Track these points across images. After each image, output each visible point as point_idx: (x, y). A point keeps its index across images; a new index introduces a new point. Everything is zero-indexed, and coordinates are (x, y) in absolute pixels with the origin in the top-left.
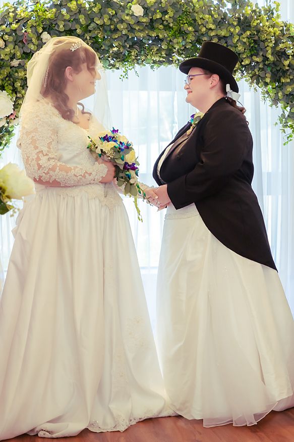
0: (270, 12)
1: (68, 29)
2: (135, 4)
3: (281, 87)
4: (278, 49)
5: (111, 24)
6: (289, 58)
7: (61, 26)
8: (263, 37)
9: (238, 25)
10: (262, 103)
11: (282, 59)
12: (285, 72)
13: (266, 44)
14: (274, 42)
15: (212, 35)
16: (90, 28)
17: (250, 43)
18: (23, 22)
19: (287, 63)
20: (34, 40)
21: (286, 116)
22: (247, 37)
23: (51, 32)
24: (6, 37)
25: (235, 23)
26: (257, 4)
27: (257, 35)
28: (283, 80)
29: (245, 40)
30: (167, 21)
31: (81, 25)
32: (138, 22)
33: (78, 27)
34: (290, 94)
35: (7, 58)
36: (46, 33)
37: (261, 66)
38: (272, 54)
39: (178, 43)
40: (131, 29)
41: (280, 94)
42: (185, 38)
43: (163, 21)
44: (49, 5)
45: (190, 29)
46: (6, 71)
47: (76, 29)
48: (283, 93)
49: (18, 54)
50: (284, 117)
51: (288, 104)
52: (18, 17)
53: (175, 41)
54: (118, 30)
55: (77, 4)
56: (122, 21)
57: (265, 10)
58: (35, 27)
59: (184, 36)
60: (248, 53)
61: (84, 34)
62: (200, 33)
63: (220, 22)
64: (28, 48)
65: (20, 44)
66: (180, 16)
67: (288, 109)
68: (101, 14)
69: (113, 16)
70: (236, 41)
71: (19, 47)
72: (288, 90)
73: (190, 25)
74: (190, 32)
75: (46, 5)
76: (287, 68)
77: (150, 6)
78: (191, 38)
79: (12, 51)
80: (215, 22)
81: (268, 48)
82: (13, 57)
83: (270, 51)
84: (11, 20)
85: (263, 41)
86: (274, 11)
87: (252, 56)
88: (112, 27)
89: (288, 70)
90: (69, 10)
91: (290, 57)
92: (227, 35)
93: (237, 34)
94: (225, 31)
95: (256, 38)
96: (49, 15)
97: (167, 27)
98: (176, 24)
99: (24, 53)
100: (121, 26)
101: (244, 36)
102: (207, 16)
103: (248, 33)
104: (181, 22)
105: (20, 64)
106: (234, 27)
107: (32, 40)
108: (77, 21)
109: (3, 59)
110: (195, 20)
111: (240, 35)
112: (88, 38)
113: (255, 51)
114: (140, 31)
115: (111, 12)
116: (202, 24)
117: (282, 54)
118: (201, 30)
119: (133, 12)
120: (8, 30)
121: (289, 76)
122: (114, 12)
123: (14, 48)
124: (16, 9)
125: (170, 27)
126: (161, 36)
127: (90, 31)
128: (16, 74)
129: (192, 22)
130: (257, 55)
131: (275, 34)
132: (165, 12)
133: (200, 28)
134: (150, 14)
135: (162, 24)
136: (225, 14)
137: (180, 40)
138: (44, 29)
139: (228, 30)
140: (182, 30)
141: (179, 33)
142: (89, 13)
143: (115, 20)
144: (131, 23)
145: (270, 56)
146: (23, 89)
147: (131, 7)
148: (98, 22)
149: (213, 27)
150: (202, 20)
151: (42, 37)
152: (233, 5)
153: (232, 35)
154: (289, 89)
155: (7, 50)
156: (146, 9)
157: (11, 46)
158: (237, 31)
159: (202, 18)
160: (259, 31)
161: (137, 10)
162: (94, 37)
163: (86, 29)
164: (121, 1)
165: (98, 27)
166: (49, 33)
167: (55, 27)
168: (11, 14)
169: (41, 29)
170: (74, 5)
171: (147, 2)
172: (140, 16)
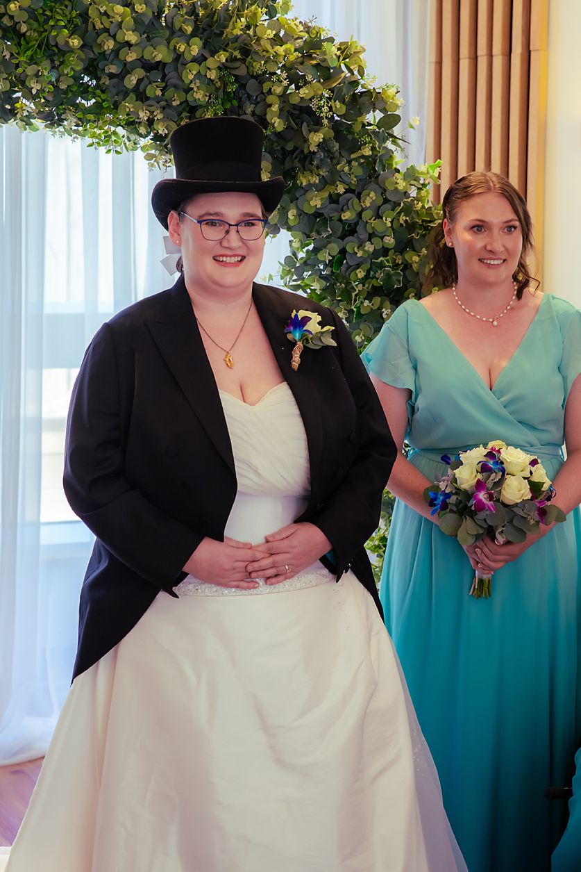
4: (295, 100)
6: (321, 125)
8: (259, 66)
9: (193, 35)
11: (304, 127)
12: (306, 160)
13: (266, 86)
14: (284, 83)
15: (129, 59)
17: (224, 84)
19: (316, 138)
21: (301, 262)
22: (218, 67)
25: (189, 29)
27: (243, 61)
28: (302, 179)
29: (213, 75)
30: (11, 17)
34: (318, 214)
38: (281, 113)
39: (37, 75)
41: (292, 213)
42: (57, 63)
45: (76, 42)
48: (299, 210)
50: (294, 266)
51: (308, 237)
53: (30, 70)
59: (56, 58)
60: (218, 108)
62: (96, 50)
67: (309, 248)
70: (191, 77)
72: (312, 203)
73: (74, 30)
74: (72, 51)
76: (313, 148)
78: (73, 64)
81: (270, 99)
83: (275, 108)
85: (256, 77)
89: (315, 154)
91: (325, 122)
92: (169, 59)
93: (194, 60)
94: (163, 48)
95: (242, 71)
97: (12, 34)
98: (36, 25)
101: (211, 62)
102: (119, 9)
103: (222, 57)
104: (51, 23)
106: (188, 39)
110: (85, 16)
111: (200, 60)
116: (106, 30)
117: (302, 115)
118: (100, 46)
121: (318, 167)
125: (19, 34)
129: (78, 21)
131: (285, 59)
133: (99, 40)
137: (45, 68)
139: (171, 47)
140: (53, 44)
141: (44, 51)
145: (274, 120)
149: (132, 37)
150: (104, 18)
153: (180, 59)
154: (316, 201)
158: (195, 50)
159: (106, 14)
160: (246, 51)
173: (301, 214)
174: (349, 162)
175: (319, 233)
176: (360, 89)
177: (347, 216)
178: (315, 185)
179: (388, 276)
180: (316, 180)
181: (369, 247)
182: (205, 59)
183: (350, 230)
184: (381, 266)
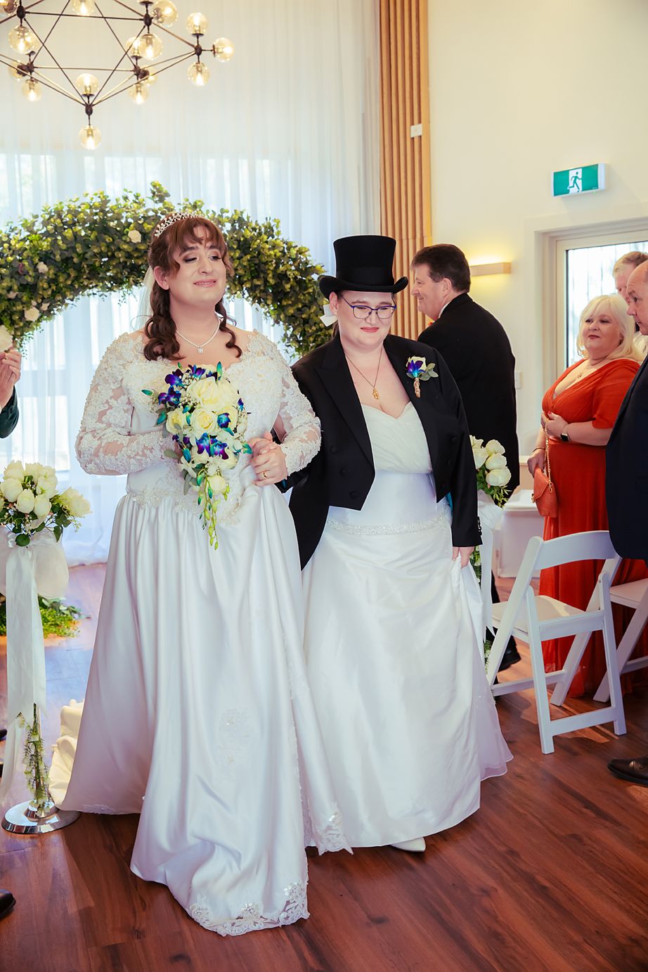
0: (269, 231)
1: (64, 257)
2: (132, 230)
4: (279, 272)
5: (108, 251)
7: (57, 256)
8: (264, 260)
9: (237, 248)
10: (264, 322)
11: (284, 282)
13: (267, 267)
14: (274, 265)
16: (87, 256)
17: (250, 267)
18: (18, 253)
20: (31, 273)
21: (289, 336)
22: (247, 261)
23: (48, 261)
24: (2, 270)
25: (235, 247)
26: (257, 221)
27: (257, 257)
28: (284, 303)
29: (245, 264)
31: (79, 255)
32: (136, 249)
33: (74, 255)
34: (292, 316)
36: (42, 263)
37: (262, 288)
38: (273, 277)
40: (129, 256)
41: (282, 315)
44: (43, 232)
46: (3, 306)
47: (73, 258)
48: (285, 315)
49: (15, 287)
50: (287, 337)
51: (290, 325)
52: (13, 248)
54: (115, 257)
55: (73, 232)
56: (119, 249)
57: (266, 227)
58: (32, 258)
60: (248, 276)
61: (81, 263)
64: (24, 279)
65: (17, 276)
67: (291, 329)
69: (110, 243)
71: (16, 280)
75: (39, 233)
76: (288, 290)
77: (147, 231)
79: (9, 285)
81: (268, 271)
82: (10, 289)
83: (270, 275)
84: (6, 252)
85: (265, 264)
86: (274, 228)
87: (253, 278)
88: (109, 254)
90: (64, 238)
91: (292, 280)
95: (257, 262)
96: (45, 245)
99: (21, 285)
100: (119, 254)
103: (248, 257)
105: (17, 296)
106: (234, 250)
107: (28, 273)
108: (74, 249)
112: (85, 266)
113: (256, 274)
114: (137, 258)
115: (109, 239)
117: (283, 277)
119: (130, 239)
120: (3, 263)
122: (111, 240)
123: (10, 281)
124: (9, 238)
127: (87, 259)
128: (14, 309)
130: (258, 277)
131: (275, 255)
138: (40, 260)
142: (85, 239)
143: (112, 247)
144: (129, 250)
146: (21, 321)
147: (128, 232)
148: (96, 251)
151: (38, 267)
152: (232, 225)
154: (291, 311)
155: (4, 284)
156: (144, 235)
157: (7, 279)
158: (237, 255)
160: (259, 254)
161: (135, 236)
162: (91, 265)
163: (83, 257)
164: (117, 225)
165: (95, 255)
166: (45, 263)
167: (52, 256)
168: (6, 245)
169: (36, 260)
170: (69, 233)
171: (146, 228)
172: (138, 243)
173: (286, 316)
174: (304, 295)
175: (294, 323)
176: (309, 266)
177: (304, 316)
178: (290, 305)
179: (322, 339)
180: (290, 302)
181: (314, 328)
182: (242, 257)
183: (306, 321)
184: (320, 335)
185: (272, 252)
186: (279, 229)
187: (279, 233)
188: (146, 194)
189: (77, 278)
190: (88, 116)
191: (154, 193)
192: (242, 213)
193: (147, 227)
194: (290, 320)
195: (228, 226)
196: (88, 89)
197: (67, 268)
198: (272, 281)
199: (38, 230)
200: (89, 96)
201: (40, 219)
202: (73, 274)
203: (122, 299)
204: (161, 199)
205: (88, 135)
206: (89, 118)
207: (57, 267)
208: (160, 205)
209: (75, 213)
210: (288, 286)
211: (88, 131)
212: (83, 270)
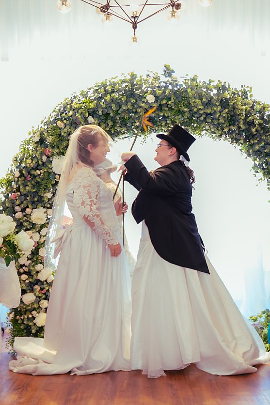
0: (245, 94)
1: (104, 113)
2: (149, 95)
3: (252, 146)
4: (248, 120)
5: (133, 109)
6: (255, 126)
7: (100, 112)
8: (237, 112)
11: (251, 127)
12: (254, 136)
13: (240, 117)
14: (244, 116)
15: (201, 113)
16: (119, 112)
17: (228, 118)
18: (76, 110)
20: (83, 122)
22: (226, 113)
23: (94, 115)
24: (65, 121)
25: (218, 104)
26: (235, 88)
27: (233, 111)
28: (253, 142)
29: (224, 115)
30: (170, 105)
31: (113, 111)
32: (151, 106)
33: (111, 111)
34: (258, 151)
35: (65, 135)
36: (91, 117)
37: (237, 132)
38: (244, 124)
39: (178, 119)
41: (251, 151)
43: (168, 105)
44: (93, 98)
45: (186, 109)
47: (110, 113)
50: (256, 166)
51: (257, 157)
52: (73, 108)
53: (176, 118)
54: (137, 112)
55: (111, 97)
56: (140, 107)
57: (242, 92)
58: (83, 114)
59: (183, 114)
60: (227, 124)
61: (115, 116)
62: (193, 112)
63: (207, 103)
66: (179, 102)
67: (258, 160)
68: (127, 102)
69: (134, 103)
70: (218, 116)
71: (73, 127)
73: (186, 106)
74: (186, 112)
75: (91, 98)
76: (255, 133)
77: (159, 95)
78: (187, 115)
79: (69, 130)
80: (203, 104)
81: (240, 120)
82: (70, 134)
83: (242, 122)
84: (68, 110)
85: (238, 115)
86: (248, 93)
87: (230, 125)
88: (134, 110)
89: (256, 134)
90: (106, 101)
91: (257, 125)
92: (212, 112)
93: (219, 112)
94: (210, 109)
95: (232, 113)
96: (92, 105)
97: (171, 109)
98: (176, 107)
100: (139, 110)
101: (224, 112)
102: (198, 100)
103: (227, 110)
104: (179, 105)
106: (217, 106)
108: (111, 107)
109: (63, 136)
110: (189, 103)
111: (221, 112)
112: (118, 118)
113: (232, 122)
115: (133, 101)
116: (194, 106)
117: (252, 124)
118: (193, 110)
119: (147, 100)
120: (66, 117)
121: (257, 138)
122: (135, 101)
123: (70, 128)
124: (72, 101)
125: (172, 109)
126: (166, 115)
127: (119, 114)
130: (234, 125)
131: (246, 110)
132: (170, 99)
133: (193, 108)
134: (159, 101)
135: (167, 107)
136: (212, 98)
137: (180, 117)
138: (89, 115)
139: (213, 109)
140: (181, 110)
141: (178, 112)
142: (120, 101)
143: (135, 106)
144: (145, 107)
145: (242, 126)
147: (146, 96)
148: (124, 108)
149: (202, 107)
151: (88, 119)
152: (218, 91)
153: (215, 112)
154: (257, 147)
155: (65, 130)
156: (157, 97)
157: (68, 127)
158: (219, 109)
159: (194, 102)
160: (234, 108)
161: (150, 99)
162: (122, 118)
163: (117, 113)
164: (140, 93)
165: (124, 111)
166: (93, 117)
167: (97, 113)
168: (68, 106)
169: (87, 115)
170: (108, 98)
171: (157, 93)
172: (152, 102)
173: (253, 152)
174: (266, 136)
175: (259, 156)
177: (266, 150)
180: (256, 141)
183: (268, 155)
185: (244, 107)
186: (252, 93)
187: (251, 96)
188: (161, 73)
189: (113, 126)
190: (134, 30)
191: (165, 71)
192: (225, 83)
193: (159, 92)
194: (258, 153)
195: (215, 91)
196: (135, 13)
197: (106, 119)
198: (243, 127)
199: (90, 97)
200: (135, 17)
201: (92, 91)
202: (110, 123)
203: (143, 140)
204: (170, 76)
205: (134, 41)
206: (135, 31)
207: (101, 119)
208: (169, 79)
209: (113, 85)
210: (254, 130)
211: (134, 38)
212: (117, 121)
